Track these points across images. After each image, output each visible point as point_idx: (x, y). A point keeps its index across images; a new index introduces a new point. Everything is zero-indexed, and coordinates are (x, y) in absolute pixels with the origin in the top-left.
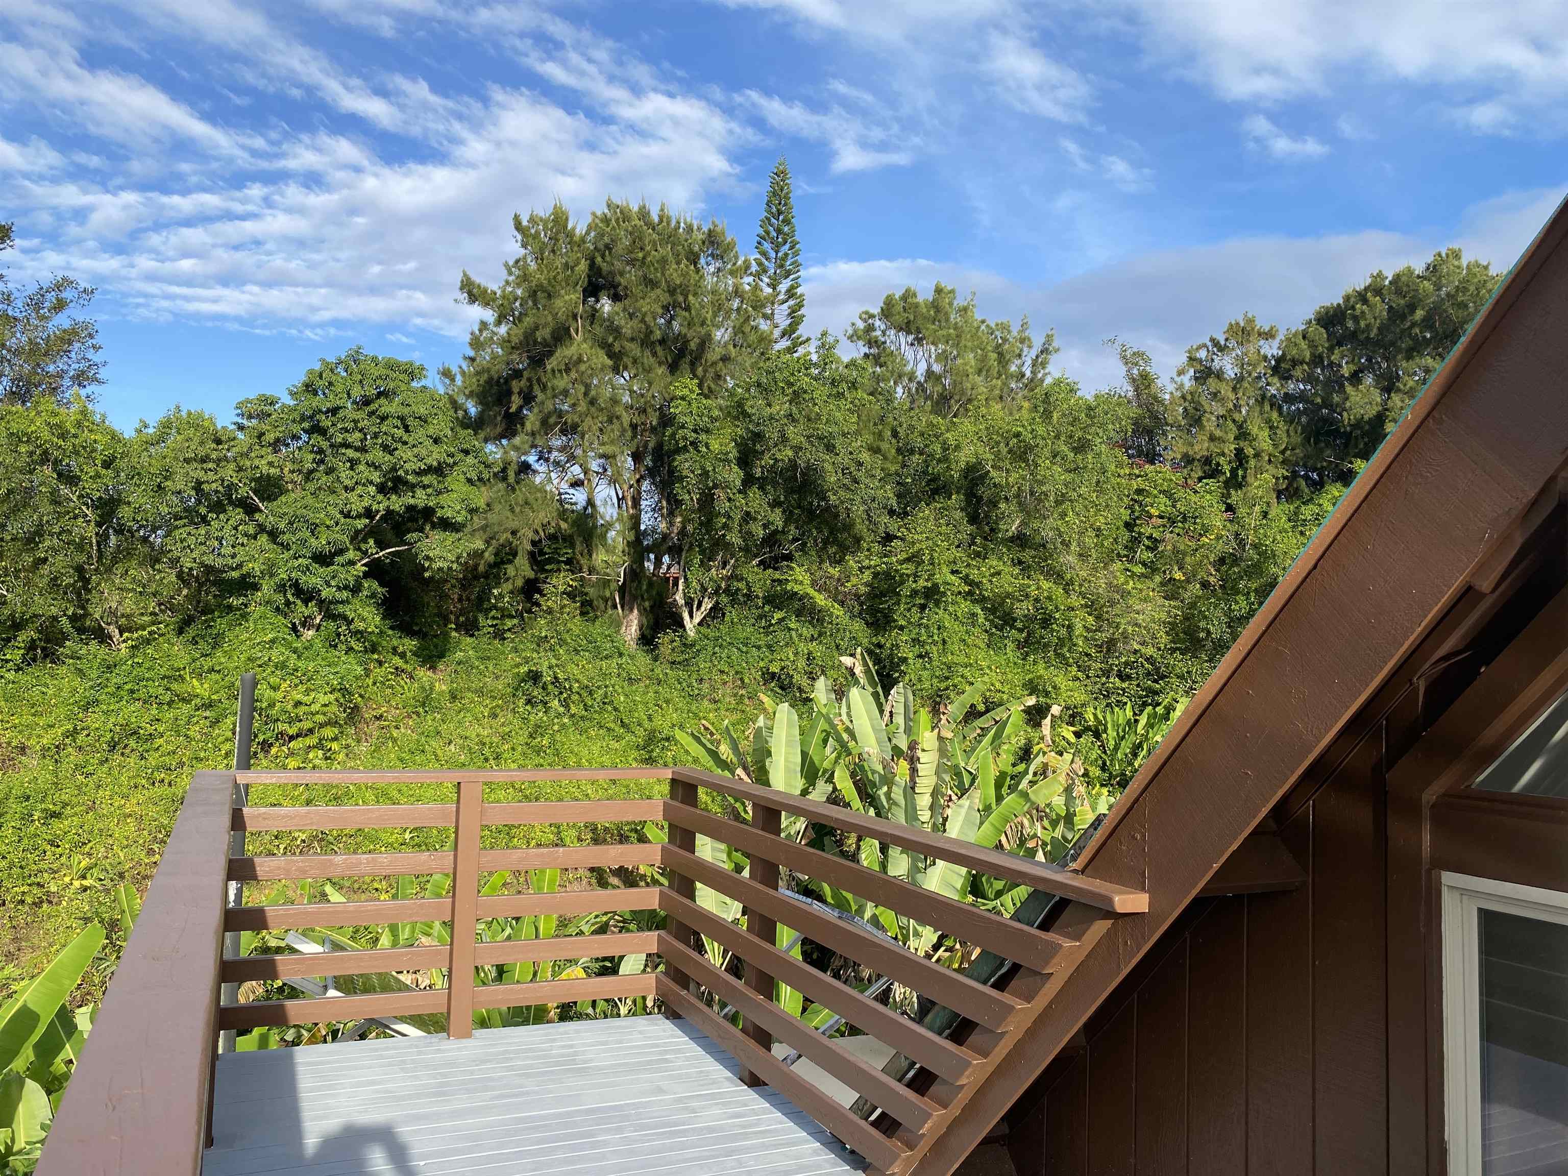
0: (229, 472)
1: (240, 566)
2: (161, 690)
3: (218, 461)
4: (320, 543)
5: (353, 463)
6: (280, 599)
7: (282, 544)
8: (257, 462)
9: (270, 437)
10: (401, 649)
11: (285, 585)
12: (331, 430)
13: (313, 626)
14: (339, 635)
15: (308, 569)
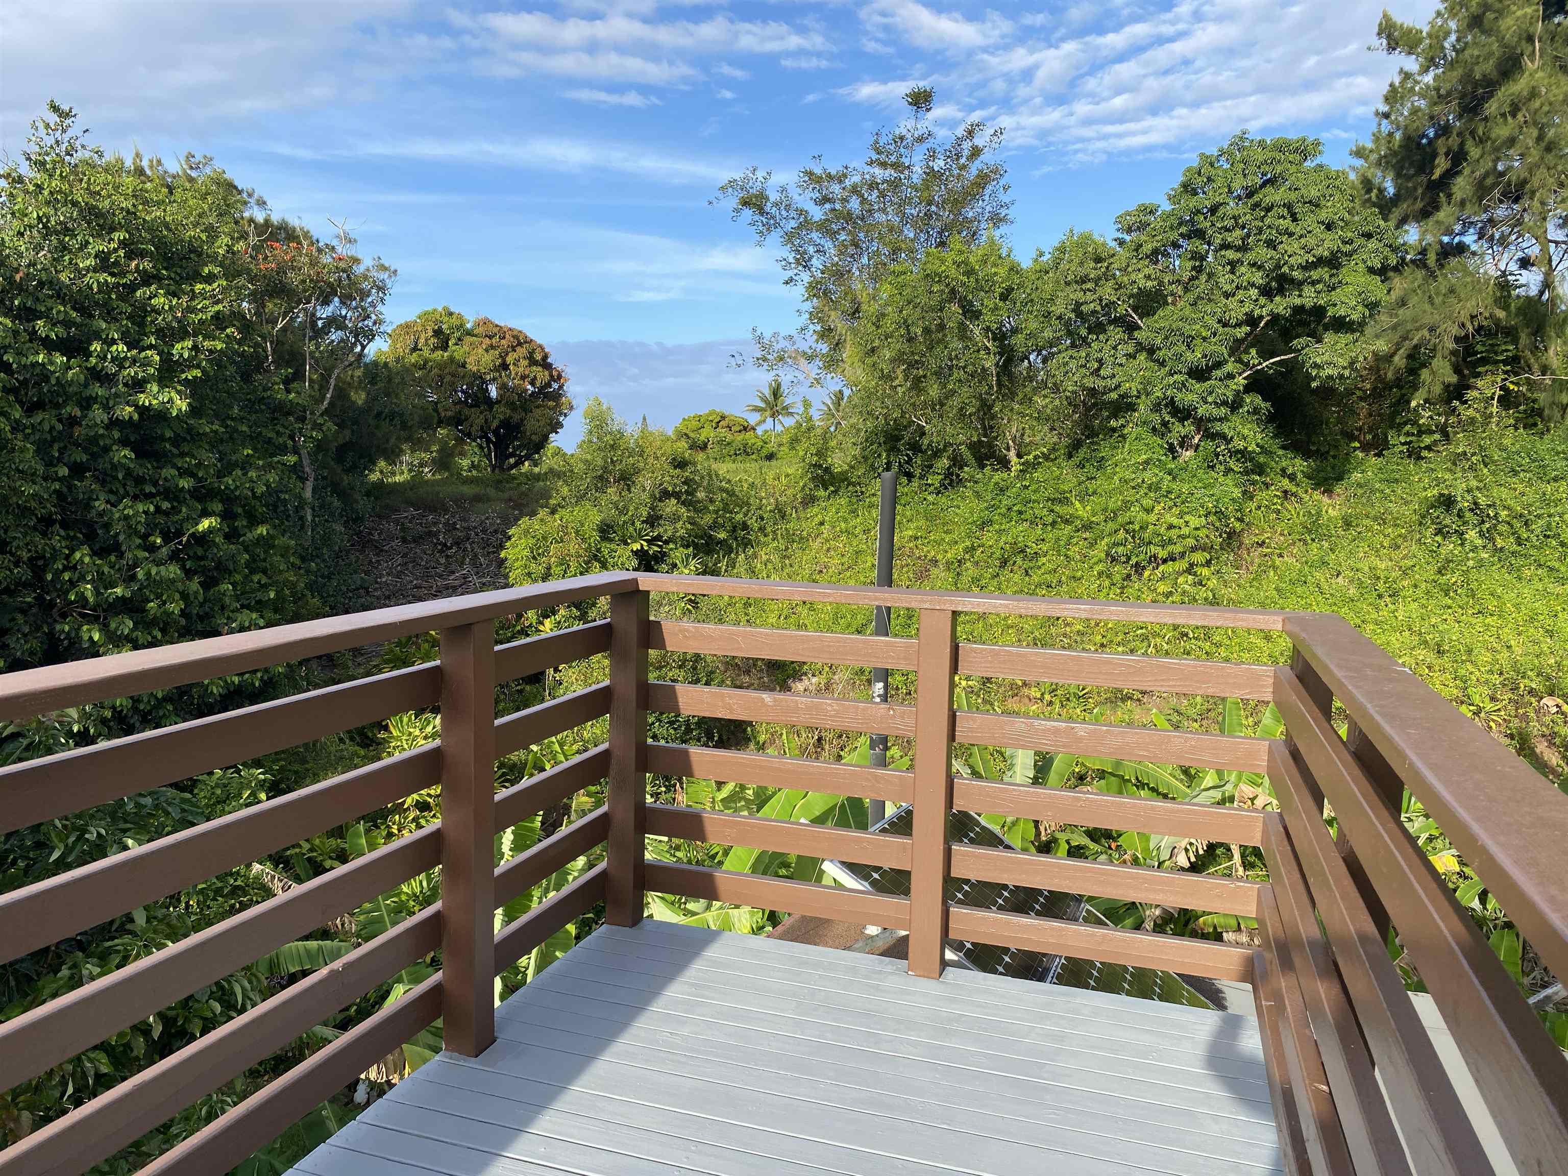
0: (1107, 291)
1: (1118, 386)
2: (1045, 512)
3: (1097, 281)
4: (1195, 357)
5: (1233, 265)
6: (1156, 419)
7: (1158, 361)
8: (1133, 277)
9: (1147, 248)
10: (1290, 471)
11: (1159, 404)
12: (1210, 232)
13: (1191, 446)
14: (1217, 455)
15: (1184, 385)
